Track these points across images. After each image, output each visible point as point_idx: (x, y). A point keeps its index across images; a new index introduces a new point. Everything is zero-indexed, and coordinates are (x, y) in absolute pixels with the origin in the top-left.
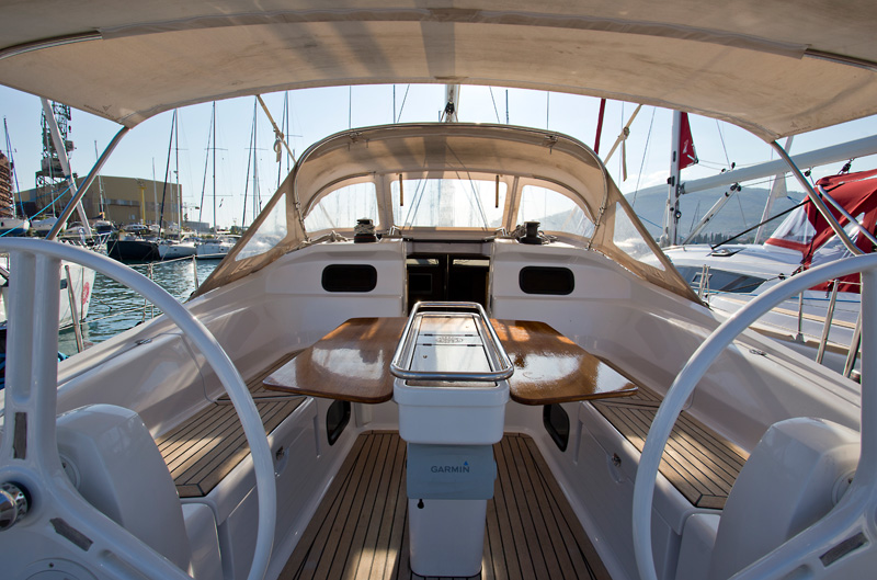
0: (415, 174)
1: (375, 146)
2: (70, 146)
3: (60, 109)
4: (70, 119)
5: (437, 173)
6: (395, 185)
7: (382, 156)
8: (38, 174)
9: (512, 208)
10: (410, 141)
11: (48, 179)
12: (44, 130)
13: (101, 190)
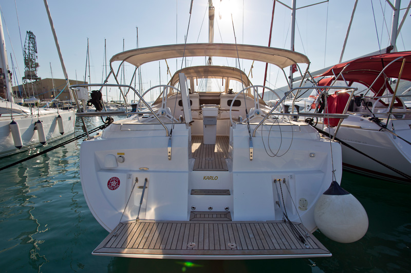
0: (200, 77)
1: (192, 71)
2: (37, 65)
3: (32, 48)
4: (37, 53)
5: (206, 77)
6: (195, 80)
7: (192, 73)
8: (23, 78)
9: (227, 86)
10: (200, 69)
11: (28, 81)
12: (25, 58)
13: (54, 85)
